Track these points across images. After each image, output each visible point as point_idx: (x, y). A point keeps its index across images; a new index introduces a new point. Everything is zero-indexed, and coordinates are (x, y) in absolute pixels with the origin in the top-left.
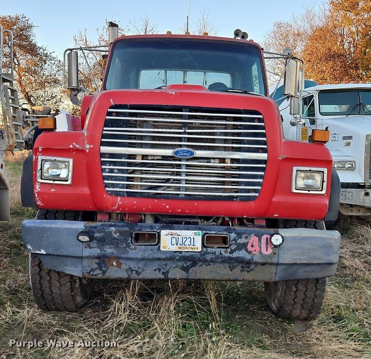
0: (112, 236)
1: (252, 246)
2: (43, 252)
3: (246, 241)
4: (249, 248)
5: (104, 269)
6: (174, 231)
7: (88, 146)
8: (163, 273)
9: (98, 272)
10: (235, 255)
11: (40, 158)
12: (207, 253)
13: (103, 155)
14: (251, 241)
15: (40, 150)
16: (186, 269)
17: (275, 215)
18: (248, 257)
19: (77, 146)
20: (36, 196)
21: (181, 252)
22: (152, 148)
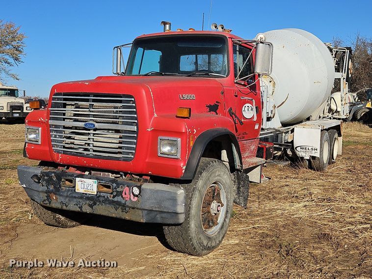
1: (125, 194)
2: (24, 186)
3: (122, 190)
4: (123, 194)
5: (50, 200)
6: (83, 179)
8: (79, 207)
9: (47, 202)
10: (116, 199)
12: (100, 196)
13: (51, 126)
14: (125, 190)
15: (27, 122)
16: (91, 206)
17: (150, 173)
18: (123, 202)
19: (42, 119)
21: (86, 194)
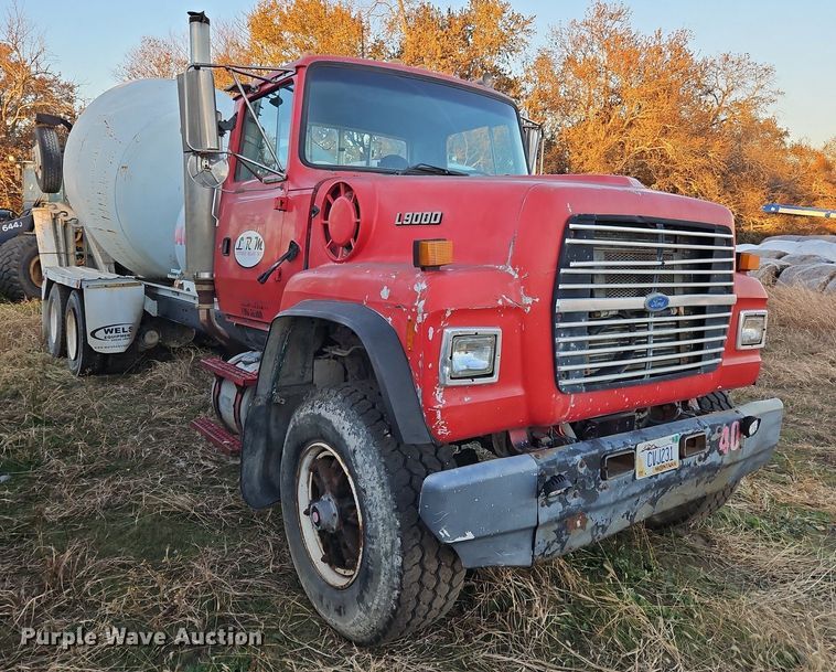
0: (577, 472)
1: (724, 442)
2: (470, 536)
3: (718, 436)
4: (721, 446)
5: (564, 538)
6: (651, 443)
7: (529, 300)
8: (630, 518)
9: (555, 546)
10: (708, 461)
11: (449, 332)
12: (682, 468)
14: (723, 435)
15: (448, 314)
17: (719, 387)
18: (719, 460)
19: (508, 300)
20: (439, 416)
22: (607, 296)
